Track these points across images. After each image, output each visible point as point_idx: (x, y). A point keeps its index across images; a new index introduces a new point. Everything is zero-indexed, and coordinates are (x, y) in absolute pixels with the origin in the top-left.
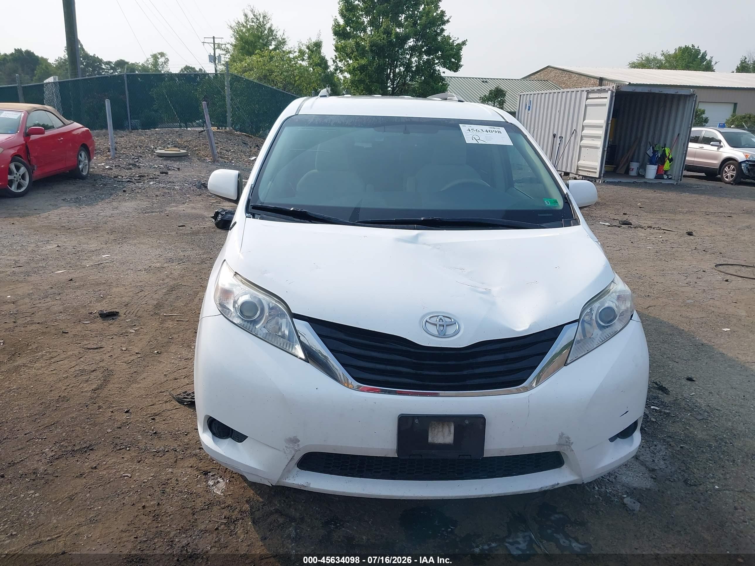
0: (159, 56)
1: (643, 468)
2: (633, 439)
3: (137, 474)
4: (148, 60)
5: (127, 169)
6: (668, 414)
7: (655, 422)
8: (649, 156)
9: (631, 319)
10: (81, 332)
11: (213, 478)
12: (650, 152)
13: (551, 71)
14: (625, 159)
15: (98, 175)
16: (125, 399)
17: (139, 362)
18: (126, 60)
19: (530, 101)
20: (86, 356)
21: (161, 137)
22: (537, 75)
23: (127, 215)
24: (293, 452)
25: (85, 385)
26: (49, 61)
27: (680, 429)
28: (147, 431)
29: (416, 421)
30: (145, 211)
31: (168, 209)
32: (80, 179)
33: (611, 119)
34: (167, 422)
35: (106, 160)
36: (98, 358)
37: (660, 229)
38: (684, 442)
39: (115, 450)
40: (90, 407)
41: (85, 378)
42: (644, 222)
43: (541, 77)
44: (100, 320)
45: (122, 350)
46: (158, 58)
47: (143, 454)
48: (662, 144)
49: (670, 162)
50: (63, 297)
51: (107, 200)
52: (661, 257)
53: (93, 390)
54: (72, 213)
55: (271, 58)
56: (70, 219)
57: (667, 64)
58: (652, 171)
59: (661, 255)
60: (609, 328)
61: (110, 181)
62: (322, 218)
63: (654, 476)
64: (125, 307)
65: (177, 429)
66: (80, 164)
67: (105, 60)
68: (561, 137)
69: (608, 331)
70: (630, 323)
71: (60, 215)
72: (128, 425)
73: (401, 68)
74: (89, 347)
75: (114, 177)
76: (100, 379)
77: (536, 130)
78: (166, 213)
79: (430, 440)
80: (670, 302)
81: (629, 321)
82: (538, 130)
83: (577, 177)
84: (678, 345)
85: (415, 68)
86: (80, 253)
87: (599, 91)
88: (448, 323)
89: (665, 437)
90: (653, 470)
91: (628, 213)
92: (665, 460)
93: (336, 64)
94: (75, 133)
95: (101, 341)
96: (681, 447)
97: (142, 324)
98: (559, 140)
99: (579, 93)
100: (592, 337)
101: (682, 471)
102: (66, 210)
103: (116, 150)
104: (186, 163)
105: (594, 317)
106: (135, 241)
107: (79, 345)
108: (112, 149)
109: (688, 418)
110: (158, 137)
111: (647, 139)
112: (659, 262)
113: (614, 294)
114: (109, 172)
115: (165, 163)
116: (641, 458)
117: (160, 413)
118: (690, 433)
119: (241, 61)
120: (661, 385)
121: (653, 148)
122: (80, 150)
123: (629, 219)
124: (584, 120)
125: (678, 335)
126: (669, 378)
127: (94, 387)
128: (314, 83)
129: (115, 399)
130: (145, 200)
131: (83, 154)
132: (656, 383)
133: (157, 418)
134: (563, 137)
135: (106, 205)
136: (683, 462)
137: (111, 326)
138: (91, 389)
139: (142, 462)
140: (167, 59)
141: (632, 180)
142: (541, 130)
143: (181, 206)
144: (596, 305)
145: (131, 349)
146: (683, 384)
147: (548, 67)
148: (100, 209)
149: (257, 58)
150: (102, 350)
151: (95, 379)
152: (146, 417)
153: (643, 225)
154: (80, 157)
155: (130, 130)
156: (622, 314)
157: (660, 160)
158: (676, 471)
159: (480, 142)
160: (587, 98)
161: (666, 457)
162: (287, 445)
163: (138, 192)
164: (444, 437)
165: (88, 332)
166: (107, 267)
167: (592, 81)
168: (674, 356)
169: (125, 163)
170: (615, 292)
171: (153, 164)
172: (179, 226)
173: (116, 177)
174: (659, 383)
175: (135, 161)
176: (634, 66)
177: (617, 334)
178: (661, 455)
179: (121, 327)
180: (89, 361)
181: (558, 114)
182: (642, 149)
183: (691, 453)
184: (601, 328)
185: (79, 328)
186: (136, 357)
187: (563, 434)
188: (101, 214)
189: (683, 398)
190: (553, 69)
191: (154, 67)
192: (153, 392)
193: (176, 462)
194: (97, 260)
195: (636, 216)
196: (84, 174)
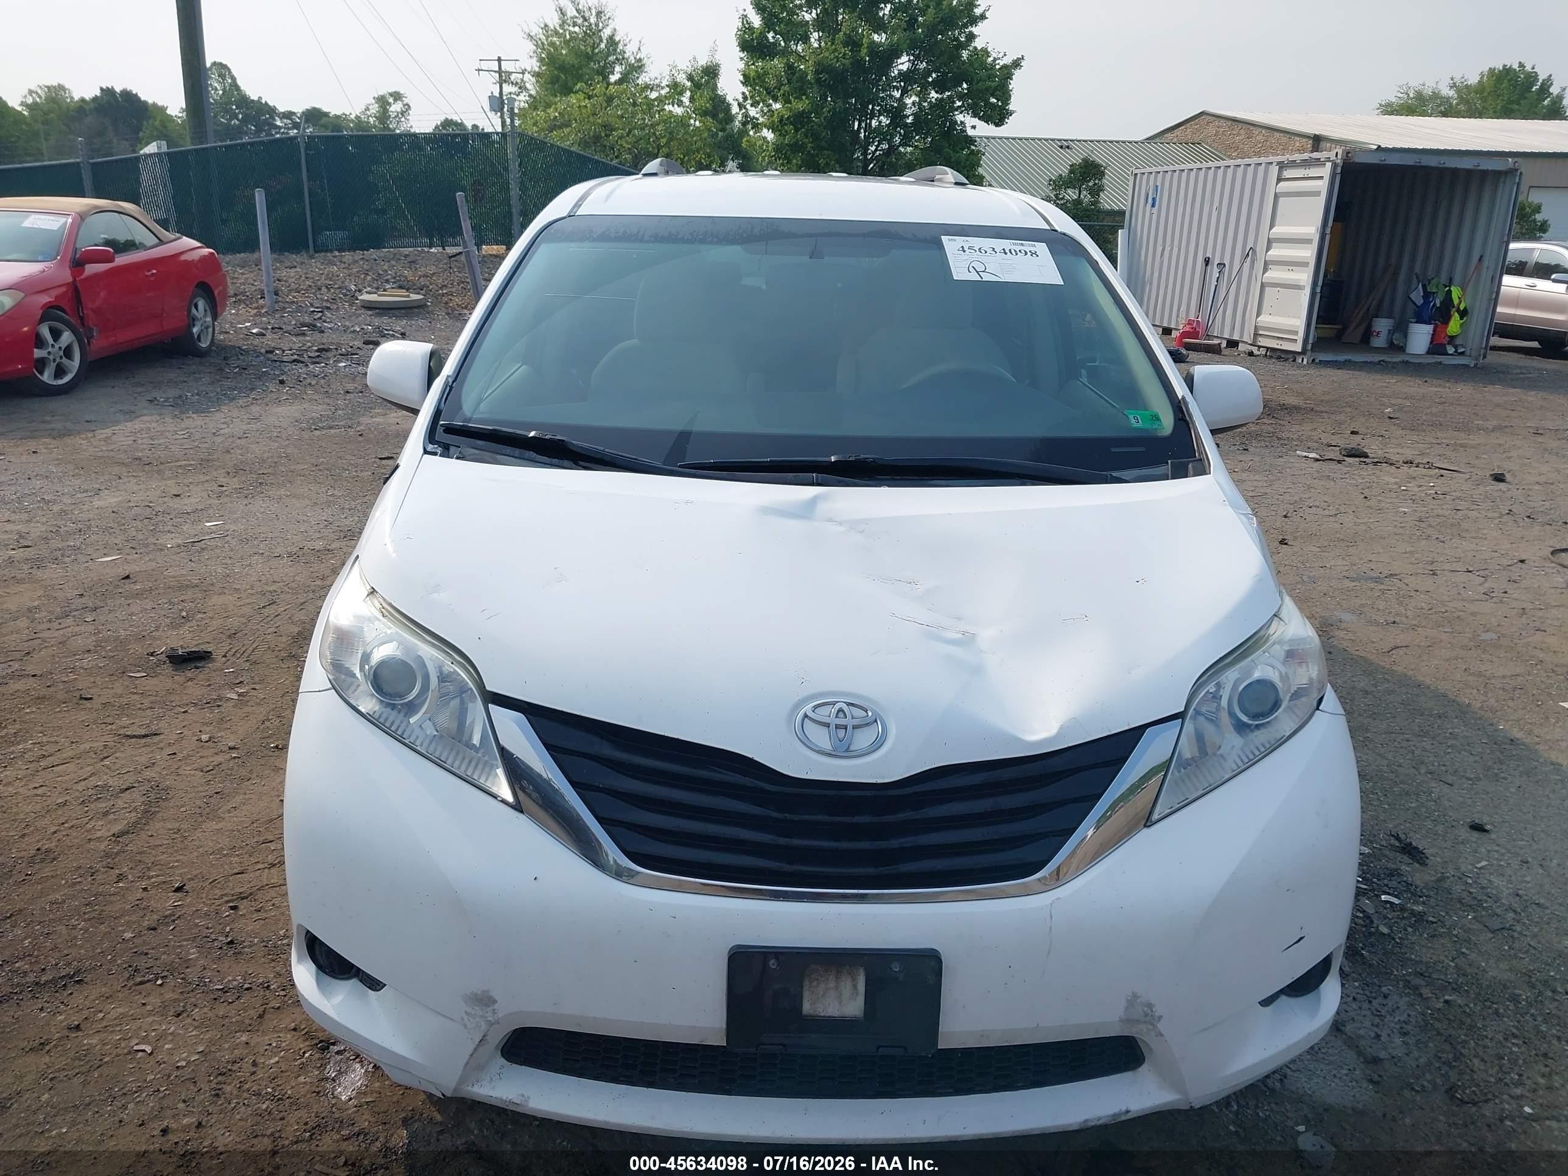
0: (391, 100)
1: (1351, 1056)
2: (1319, 999)
3: (167, 1046)
4: (367, 109)
5: (297, 335)
6: (1420, 917)
7: (1389, 935)
8: (1414, 303)
9: (1318, 709)
10: (121, 696)
11: (339, 1057)
12: (1417, 296)
13: (1208, 123)
14: (1362, 312)
15: (234, 347)
16: (181, 857)
17: (232, 769)
18: (325, 109)
19: (1157, 187)
20: (117, 755)
21: (372, 268)
22: (1177, 132)
23: (275, 434)
24: (484, 1026)
25: (100, 823)
26: (168, 112)
27: (1446, 953)
28: (213, 937)
29: (772, 963)
30: (314, 425)
31: (365, 420)
32: (194, 356)
33: (1330, 224)
34: (264, 915)
35: (255, 315)
36: (143, 760)
37: (1430, 466)
38: (1453, 989)
39: (131, 983)
40: (99, 877)
41: (104, 805)
42: (1396, 450)
43: (1186, 135)
44: (168, 668)
45: (200, 740)
46: (390, 104)
47: (191, 994)
48: (1444, 278)
49: (1461, 318)
50: (101, 618)
51: (240, 401)
52: (1429, 531)
53: (114, 835)
54: (163, 429)
55: (610, 100)
56: (156, 442)
57: (1462, 107)
58: (1420, 336)
59: (1430, 526)
60: (1263, 730)
61: (258, 359)
62: (598, 456)
63: (1376, 1078)
64: (229, 641)
65: (282, 933)
66: (194, 326)
67: (282, 108)
68: (1221, 265)
69: (1261, 737)
70: (1314, 718)
71: (135, 433)
72: (174, 921)
73: (882, 117)
74: (129, 733)
75: (267, 352)
76: (135, 809)
77: (1168, 249)
78: (358, 429)
79: (807, 1008)
80: (1444, 637)
81: (1312, 715)
82: (1172, 249)
83: (1255, 350)
84: (1454, 742)
85: (911, 118)
86: (160, 518)
87: (1306, 164)
88: (856, 722)
89: (1410, 974)
90: (1376, 1061)
91: (1362, 430)
92: (1405, 1034)
93: (744, 111)
94: (183, 258)
95: (160, 718)
96: (1446, 1002)
97: (257, 679)
98: (1216, 270)
99: (1262, 168)
100: (1219, 752)
101: (1444, 1063)
102: (150, 422)
103: (276, 294)
104: (420, 322)
105: (1224, 702)
106: (282, 492)
107: (110, 727)
108: (268, 292)
109: (1468, 925)
110: (365, 267)
111: (1411, 268)
112: (1424, 542)
113: (1277, 647)
114: (257, 342)
115: (377, 321)
116: (1349, 1028)
117: (251, 894)
118: (1470, 965)
119: (548, 105)
120: (1408, 840)
121: (1424, 287)
122: (194, 297)
123: (1363, 445)
124: (1272, 226)
125: (1457, 717)
126: (1429, 824)
127: (117, 828)
128: (698, 153)
129: (158, 858)
130: (320, 401)
131: (201, 304)
132: (1397, 838)
133: (244, 906)
134: (1224, 265)
135: (235, 413)
136: (1448, 1039)
137: (189, 683)
138: (111, 833)
139: (185, 1015)
140: (407, 105)
141: (1376, 358)
142: (1180, 249)
143: (395, 414)
144: (1230, 677)
145: (222, 737)
146: (1460, 839)
147: (1202, 113)
148: (223, 421)
149: (579, 100)
150: (157, 738)
151: (126, 808)
152: (218, 902)
153: (1394, 458)
154: (194, 310)
155: (312, 251)
156: (1296, 695)
157: (1441, 314)
158: (1429, 1064)
159: (987, 277)
160: (1279, 180)
161: (1409, 1028)
162: (469, 1010)
163: (310, 384)
164: (840, 1002)
165: (135, 697)
166: (210, 548)
167: (1298, 142)
168: (1443, 768)
169: (293, 323)
170: (1280, 642)
171: (350, 325)
172: (380, 459)
173: (271, 352)
174: (1403, 837)
175: (316, 317)
176: (1390, 110)
177: (1280, 745)
178: (1396, 1020)
179: (209, 685)
180: (122, 767)
181: (1215, 213)
182: (1401, 288)
183: (1469, 1015)
184: (1241, 728)
185: (118, 687)
186: (227, 757)
187: (1135, 996)
188: (222, 432)
189: (1459, 874)
190: (1214, 118)
191: (380, 123)
192: (248, 842)
193: (261, 1016)
194: (193, 532)
195: (1380, 438)
196: (204, 345)
